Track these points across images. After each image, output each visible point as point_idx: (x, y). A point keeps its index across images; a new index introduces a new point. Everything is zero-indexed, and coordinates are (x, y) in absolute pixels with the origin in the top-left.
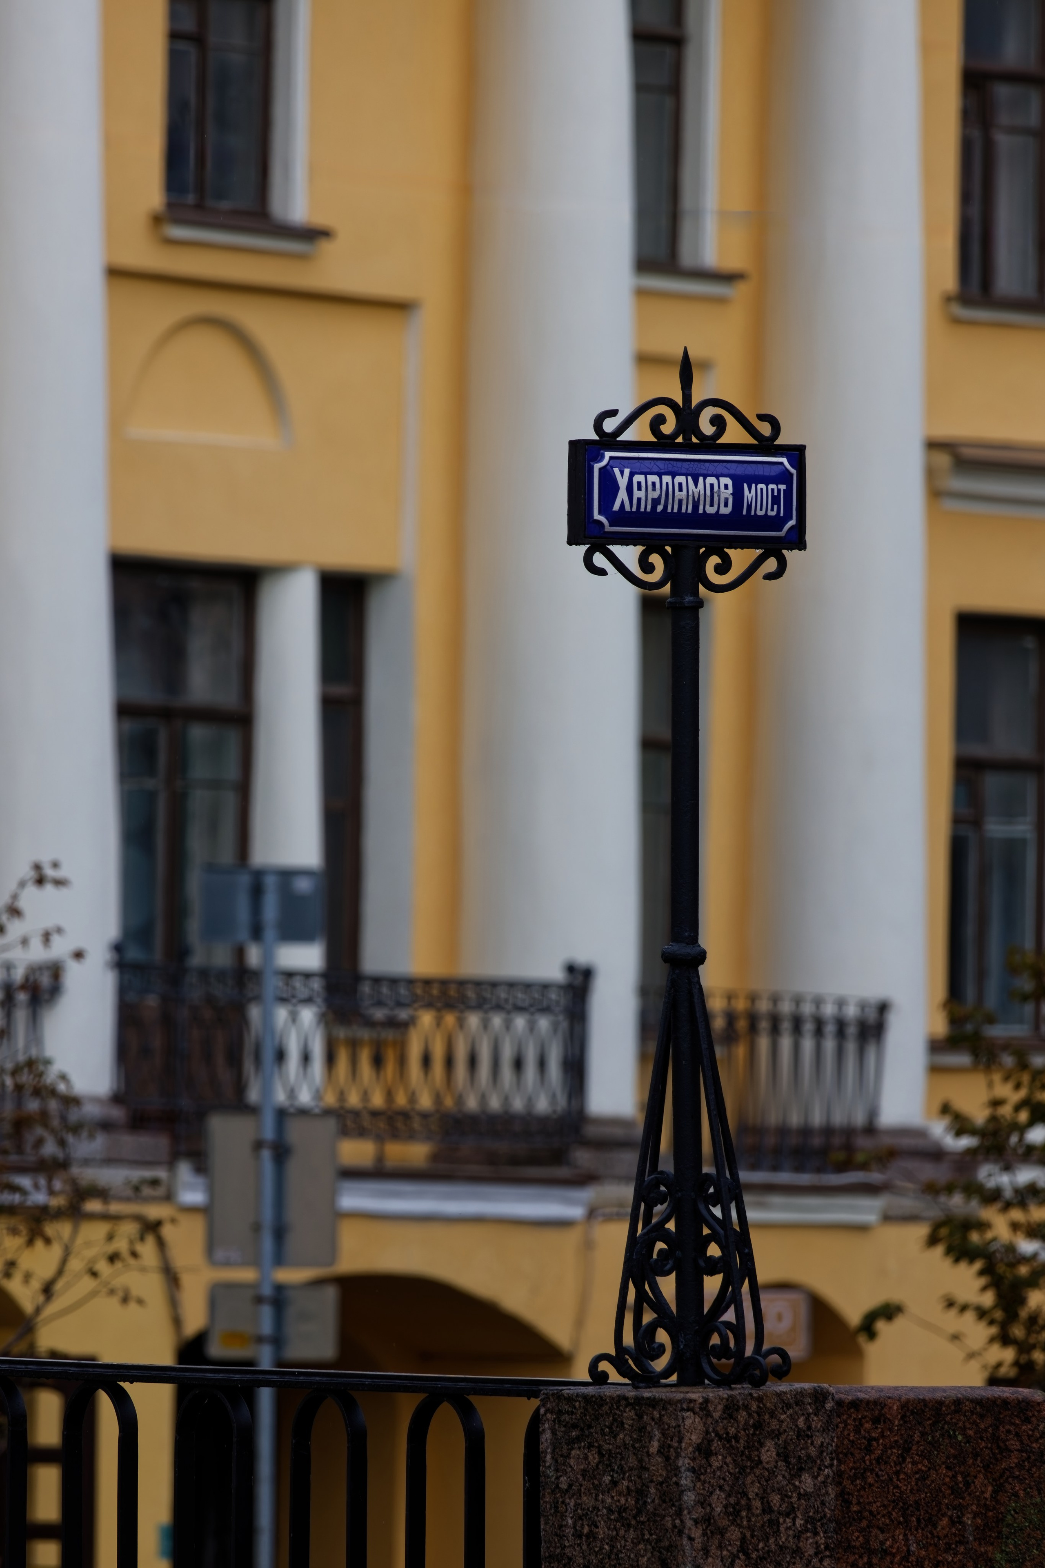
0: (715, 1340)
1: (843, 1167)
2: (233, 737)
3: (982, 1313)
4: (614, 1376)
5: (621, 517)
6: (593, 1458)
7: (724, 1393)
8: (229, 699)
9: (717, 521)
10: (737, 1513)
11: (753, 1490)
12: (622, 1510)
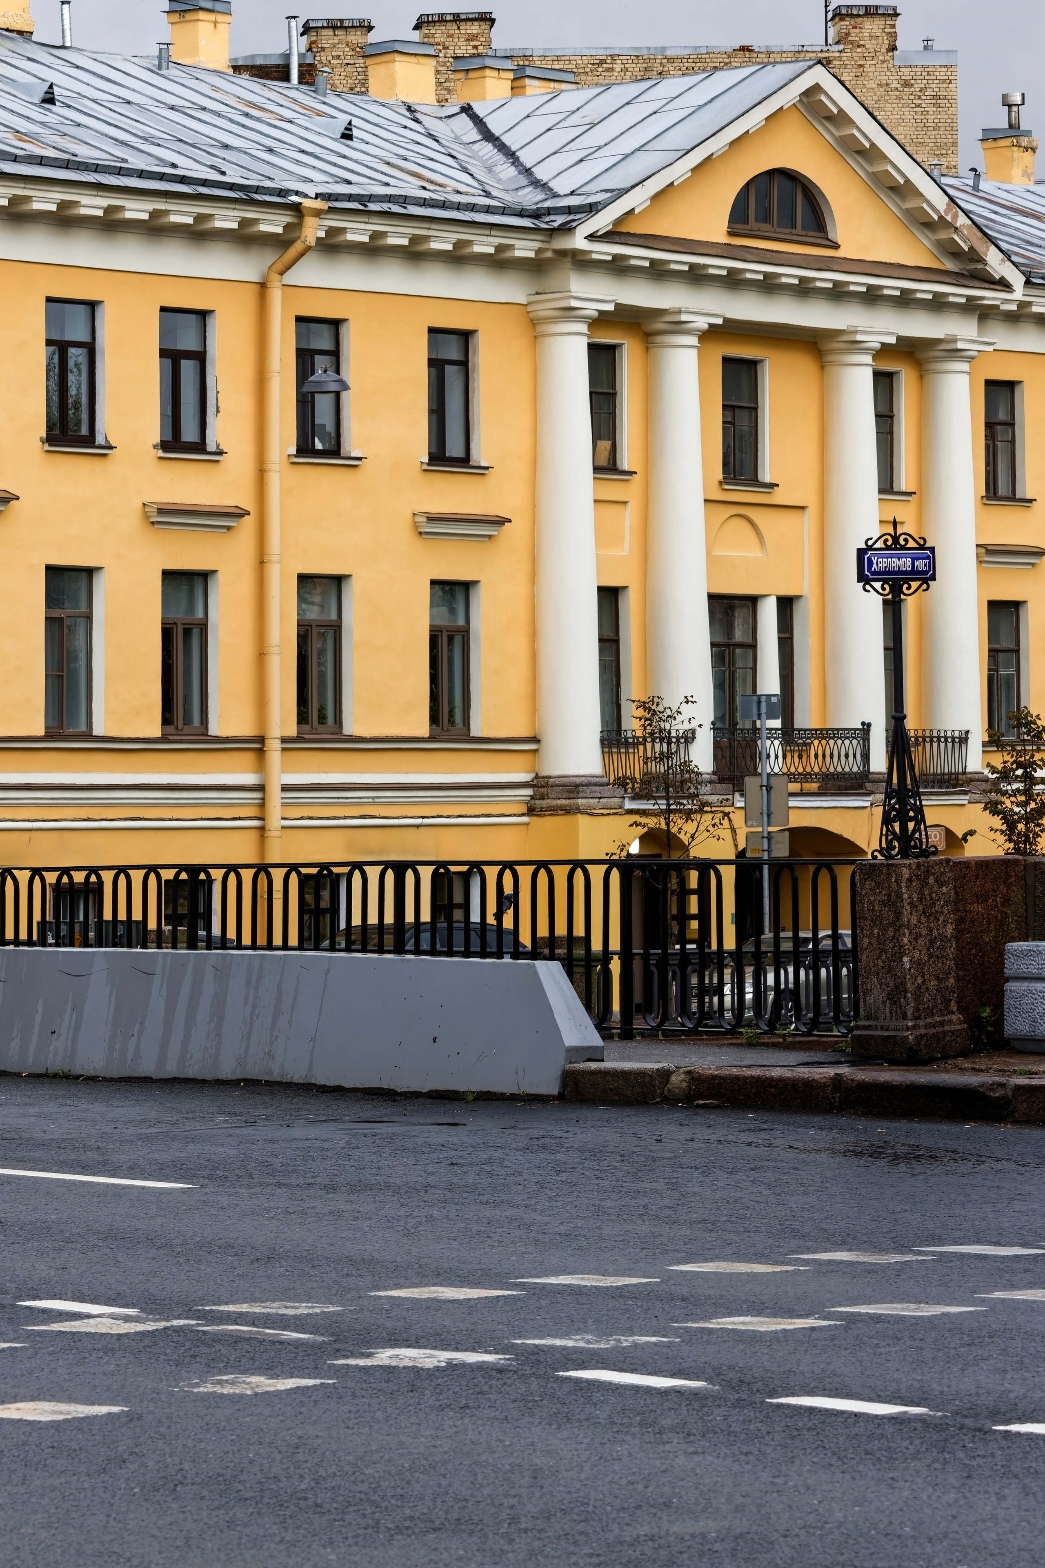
0: (913, 843)
1: (954, 786)
2: (750, 652)
3: (1002, 832)
4: (879, 857)
5: (873, 573)
6: (873, 884)
7: (916, 861)
8: (749, 640)
9: (906, 573)
10: (921, 901)
11: (927, 893)
12: (883, 901)
